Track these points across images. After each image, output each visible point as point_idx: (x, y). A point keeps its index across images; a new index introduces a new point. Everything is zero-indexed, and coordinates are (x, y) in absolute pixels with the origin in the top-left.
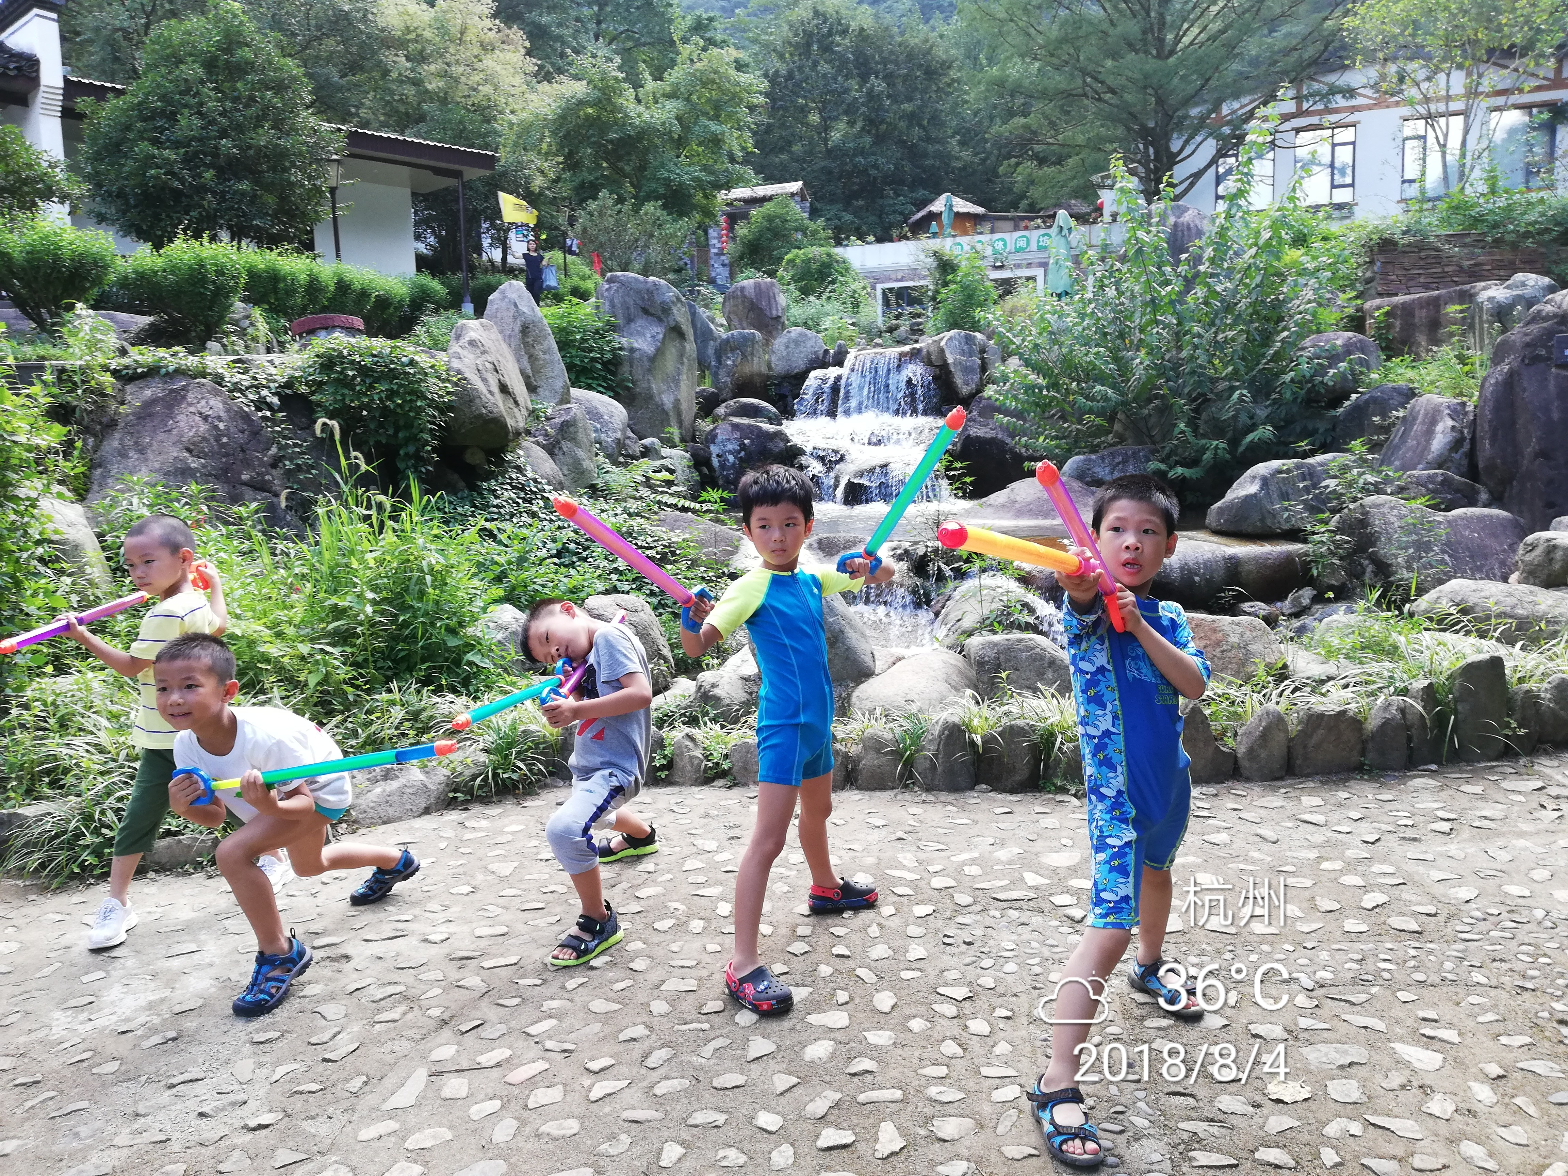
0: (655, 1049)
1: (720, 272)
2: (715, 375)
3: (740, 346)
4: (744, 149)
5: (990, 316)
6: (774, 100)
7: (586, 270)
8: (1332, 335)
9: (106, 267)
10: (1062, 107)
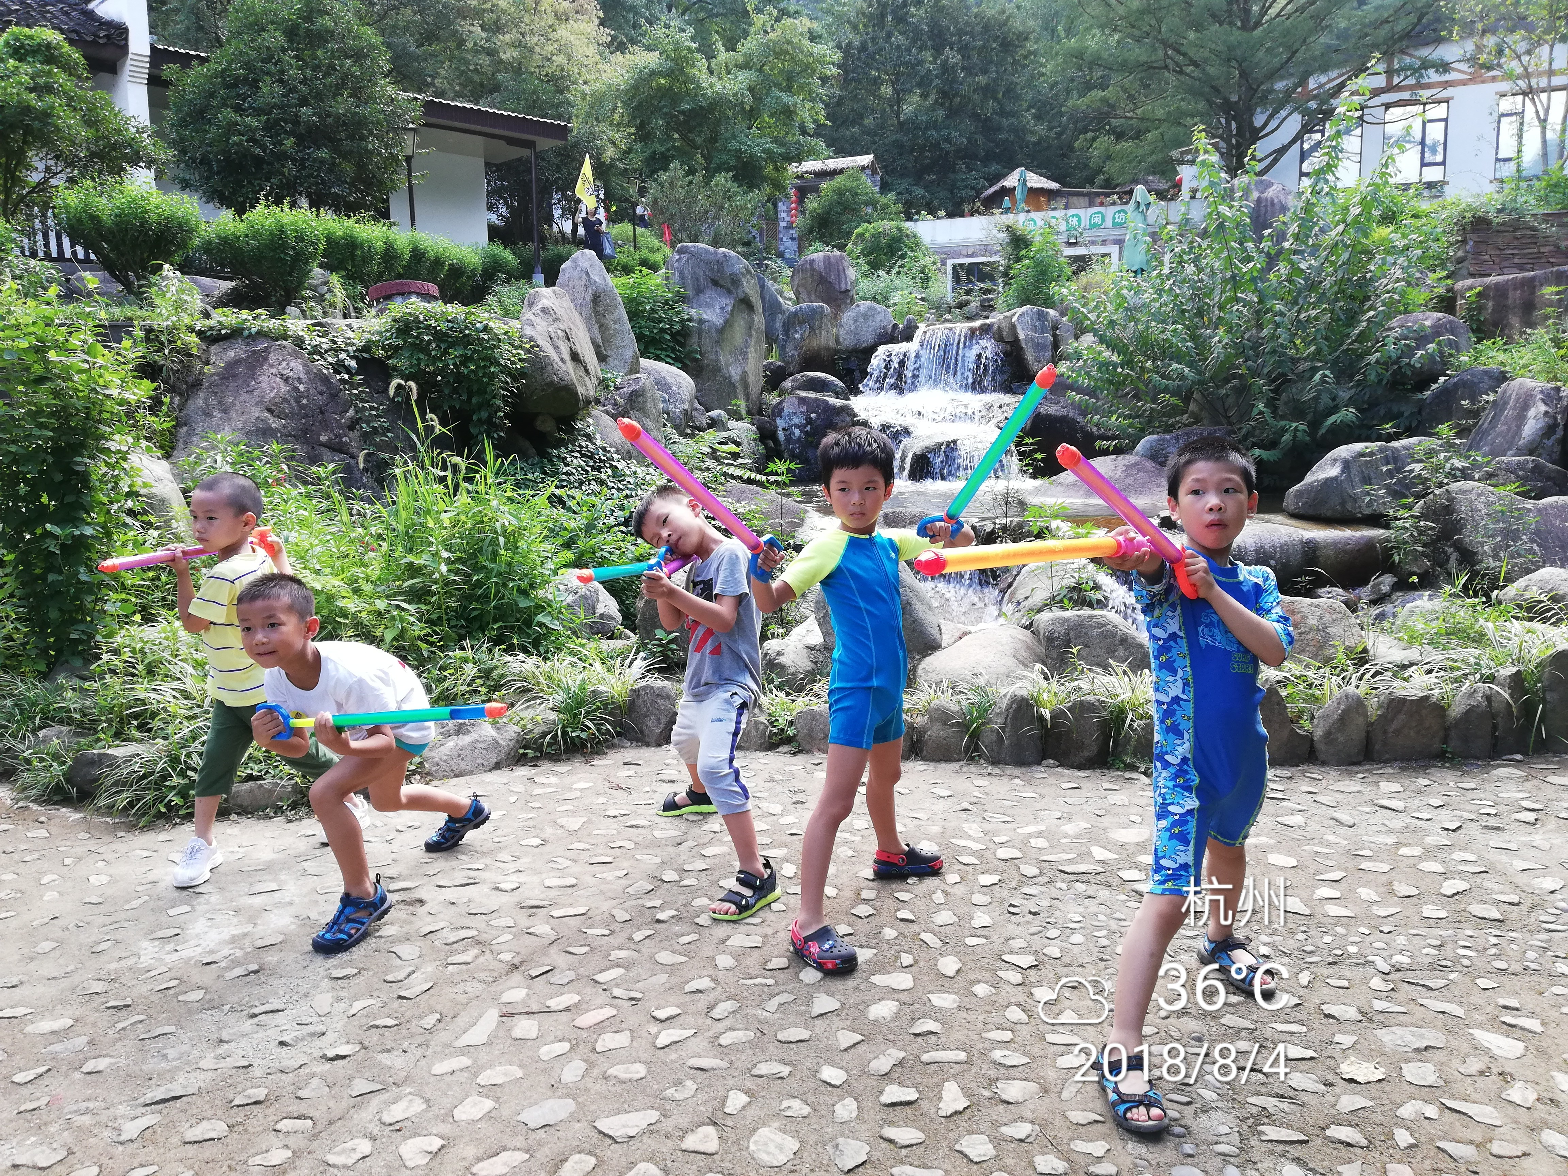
0: (721, 1001)
1: (788, 246)
2: (783, 349)
3: (809, 319)
4: (815, 121)
5: (1065, 291)
6: (846, 72)
7: (656, 243)
8: (1420, 315)
9: (190, 231)
10: (1141, 79)
